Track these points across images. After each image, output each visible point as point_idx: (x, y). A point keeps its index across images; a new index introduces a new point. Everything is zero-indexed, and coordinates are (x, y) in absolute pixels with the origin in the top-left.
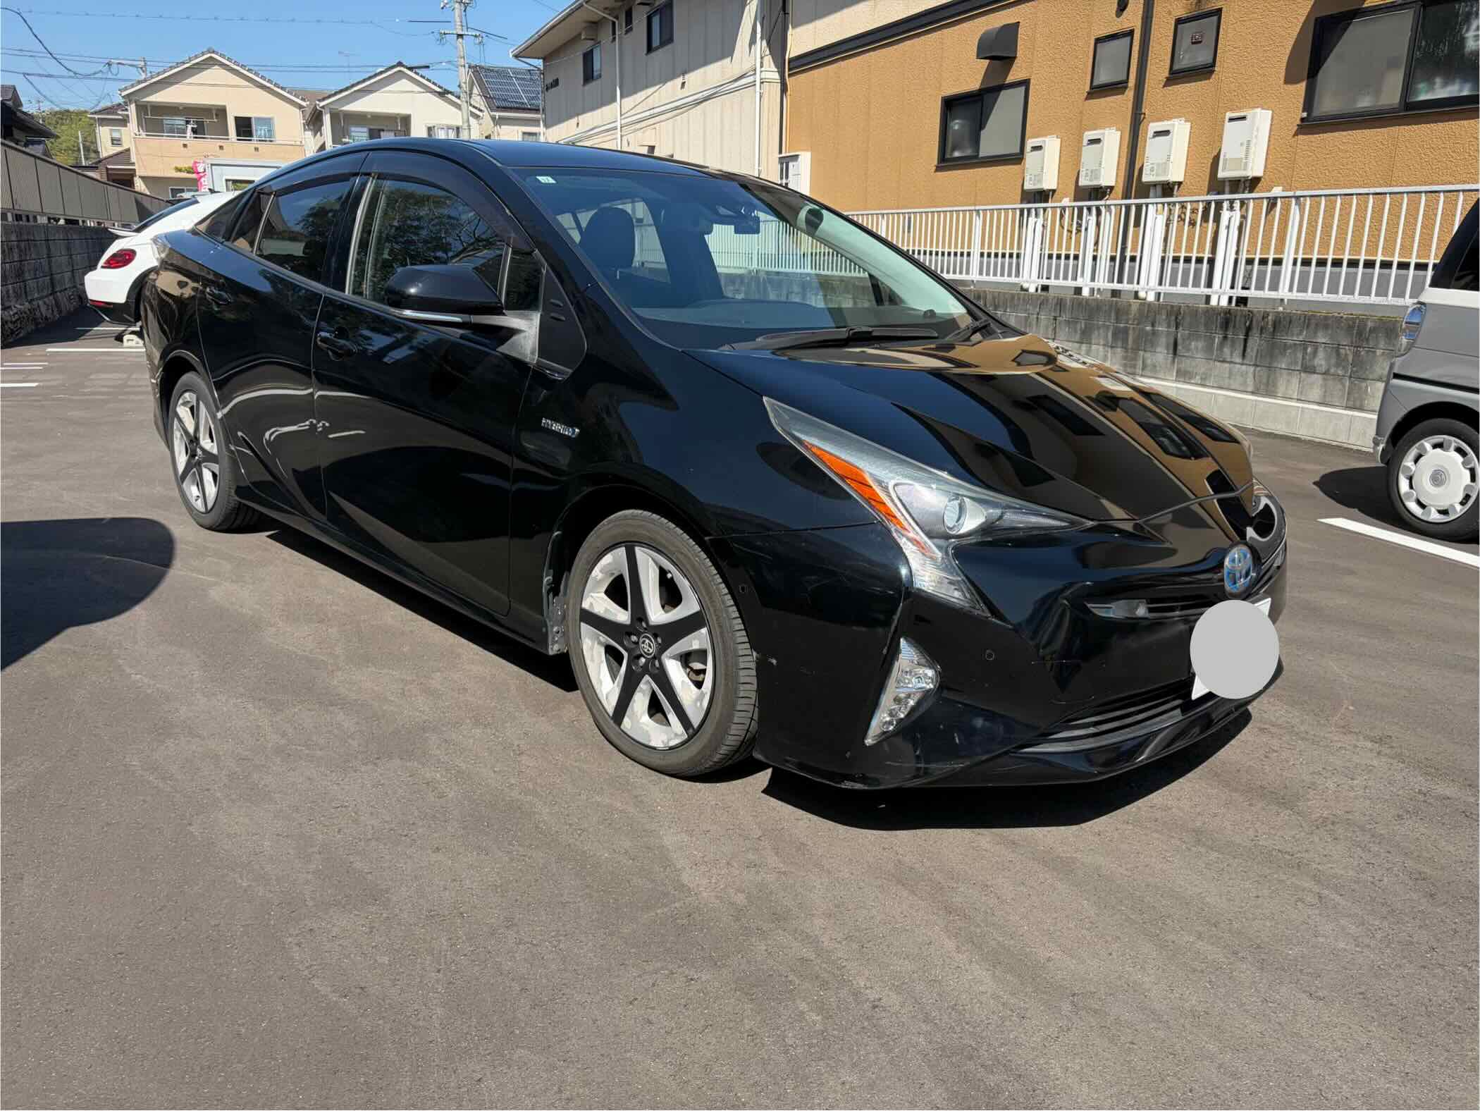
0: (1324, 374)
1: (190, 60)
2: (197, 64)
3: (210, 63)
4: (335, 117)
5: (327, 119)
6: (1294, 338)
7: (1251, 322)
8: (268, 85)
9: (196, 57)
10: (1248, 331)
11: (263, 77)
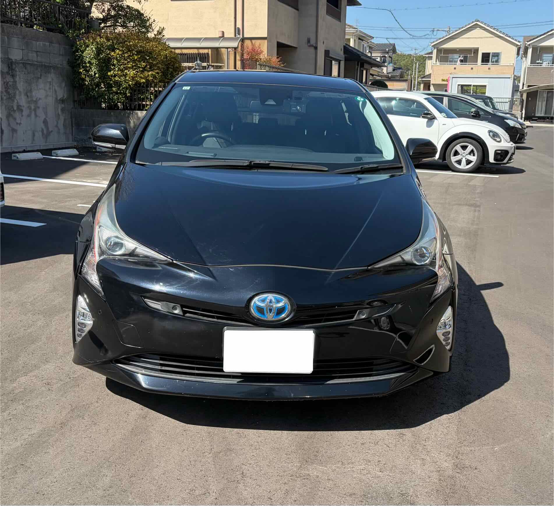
1: (466, 26)
2: (469, 28)
3: (476, 26)
4: (535, 49)
5: (530, 51)
8: (502, 35)
9: (469, 24)
11: (500, 32)
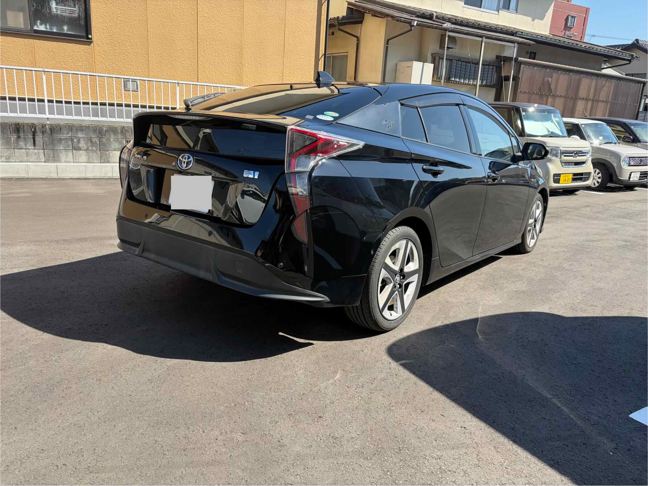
0: (86, 150)
6: (64, 136)
7: (35, 129)
10: (34, 134)
